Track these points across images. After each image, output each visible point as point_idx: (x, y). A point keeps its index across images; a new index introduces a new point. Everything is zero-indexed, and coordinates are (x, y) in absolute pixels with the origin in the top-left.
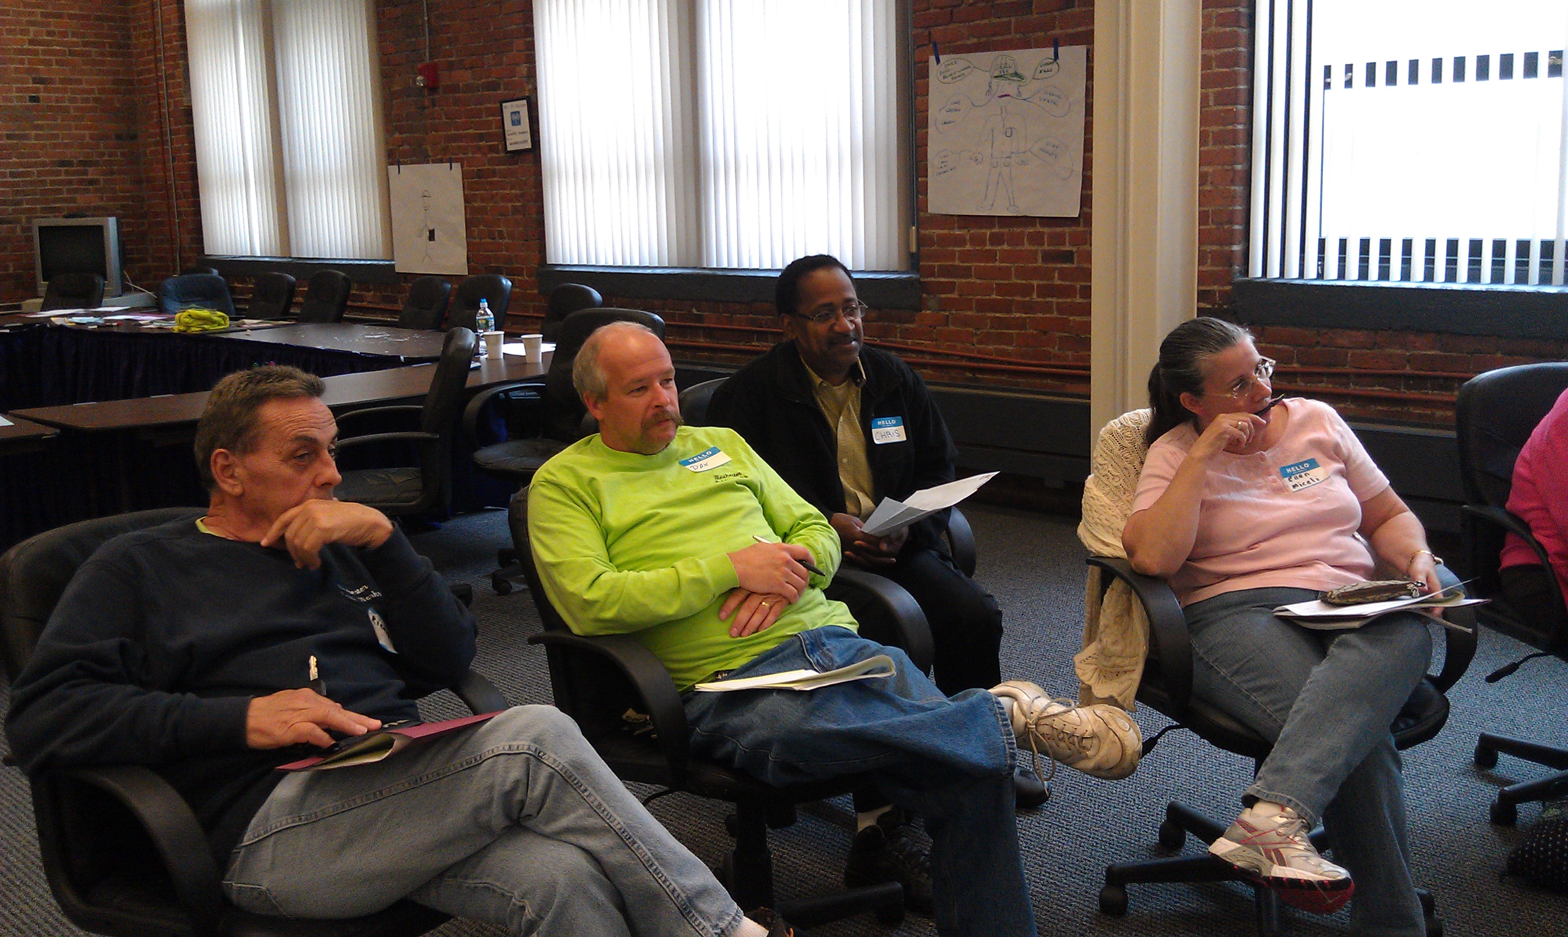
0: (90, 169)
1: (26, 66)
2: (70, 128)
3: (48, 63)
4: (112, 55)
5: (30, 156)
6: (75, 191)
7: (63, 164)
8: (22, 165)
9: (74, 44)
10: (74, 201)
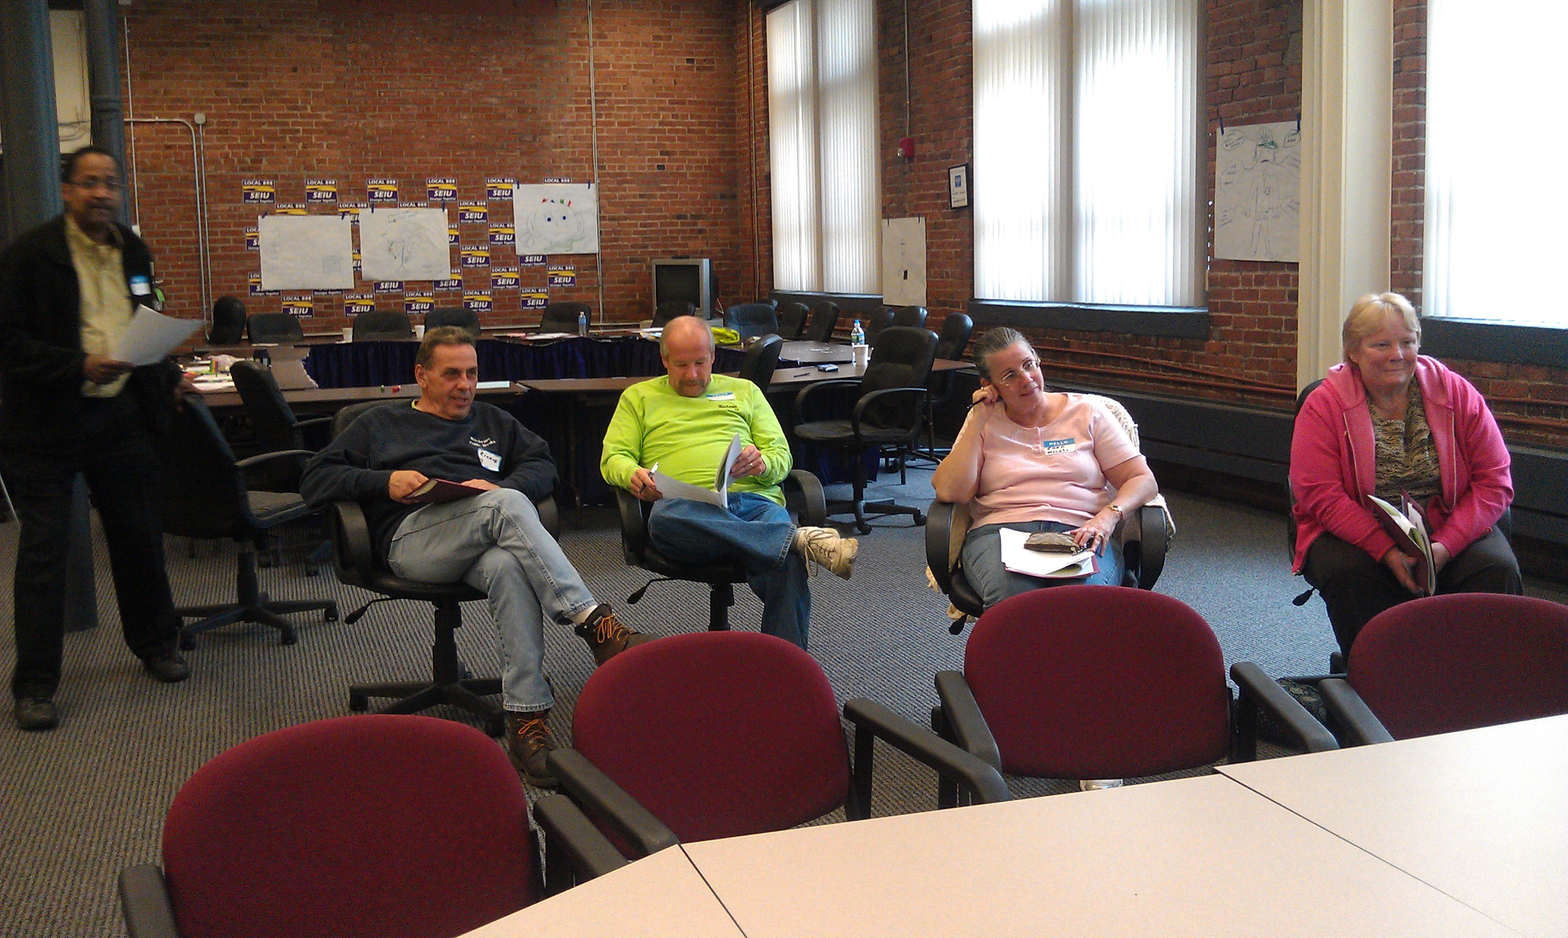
0: (700, 221)
1: (656, 142)
2: (686, 189)
3: (673, 139)
4: (722, 132)
5: (655, 211)
6: (689, 238)
7: (679, 217)
8: (649, 217)
9: (693, 124)
10: (686, 245)
